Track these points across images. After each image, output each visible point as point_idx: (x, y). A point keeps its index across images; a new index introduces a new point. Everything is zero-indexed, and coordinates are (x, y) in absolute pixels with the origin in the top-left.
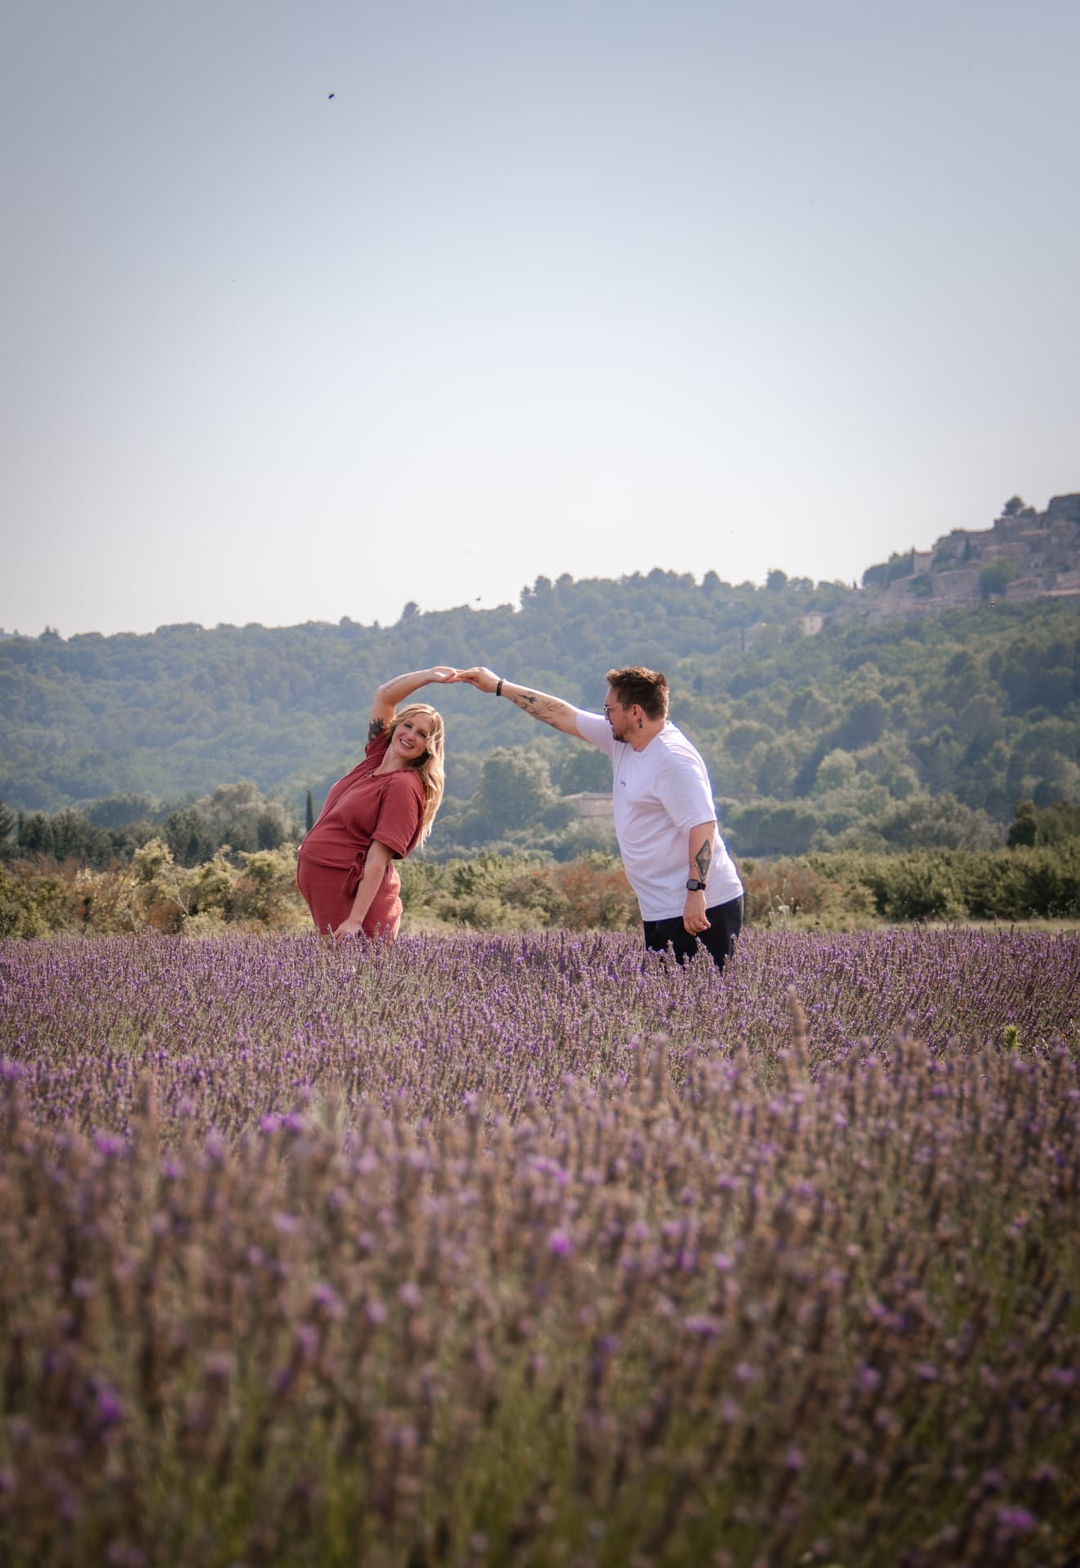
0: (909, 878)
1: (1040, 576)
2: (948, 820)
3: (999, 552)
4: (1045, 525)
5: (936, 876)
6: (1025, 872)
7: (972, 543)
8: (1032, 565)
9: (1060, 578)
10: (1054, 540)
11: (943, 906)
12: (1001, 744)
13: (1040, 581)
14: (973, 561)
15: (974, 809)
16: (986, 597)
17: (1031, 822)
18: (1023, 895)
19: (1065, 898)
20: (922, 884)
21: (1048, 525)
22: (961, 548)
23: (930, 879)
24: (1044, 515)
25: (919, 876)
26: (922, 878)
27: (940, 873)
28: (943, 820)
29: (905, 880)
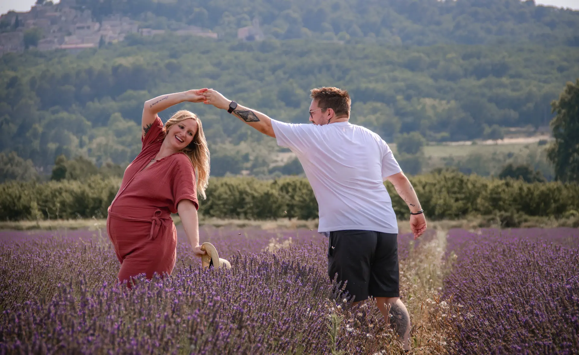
0: (8, 198)
1: (55, 37)
2: (12, 165)
3: (34, 24)
4: (58, 10)
5: (23, 196)
6: (71, 194)
7: (20, 18)
8: (52, 31)
9: (67, 39)
10: (63, 19)
11: (30, 213)
12: (37, 126)
13: (56, 40)
14: (20, 28)
15: (25, 160)
16: (27, 47)
17: (64, 167)
18: (71, 207)
19: (94, 209)
20: (16, 200)
21: (60, 10)
22: (13, 21)
23: (20, 197)
24: (58, 5)
25: (14, 196)
26: (16, 196)
27: (25, 194)
28: (9, 166)
29: (6, 198)
